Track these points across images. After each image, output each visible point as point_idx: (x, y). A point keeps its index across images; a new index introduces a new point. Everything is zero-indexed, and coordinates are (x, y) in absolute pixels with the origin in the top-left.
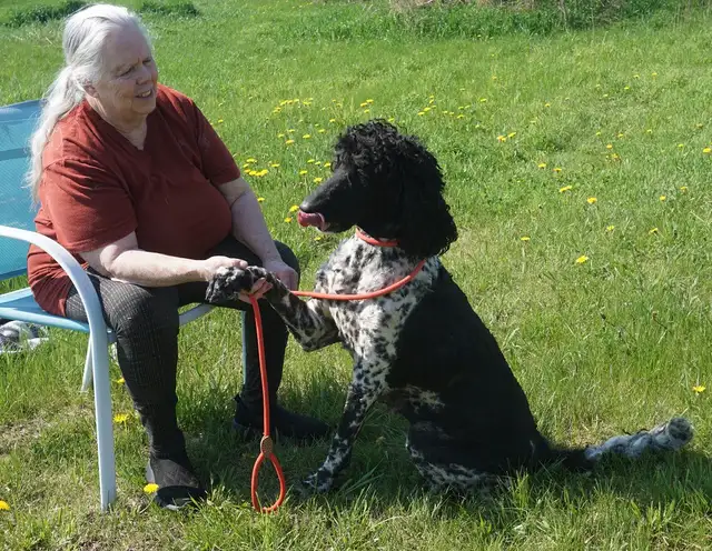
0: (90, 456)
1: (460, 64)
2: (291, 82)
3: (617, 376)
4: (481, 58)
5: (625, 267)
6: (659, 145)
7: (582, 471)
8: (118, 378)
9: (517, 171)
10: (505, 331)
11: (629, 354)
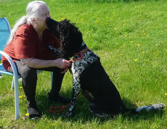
0: (13, 106)
1: (105, 10)
2: (63, 14)
3: (145, 90)
4: (111, 8)
5: (147, 62)
6: (156, 31)
7: (136, 114)
8: (20, 87)
9: (119, 37)
10: (116, 78)
11: (148, 85)
